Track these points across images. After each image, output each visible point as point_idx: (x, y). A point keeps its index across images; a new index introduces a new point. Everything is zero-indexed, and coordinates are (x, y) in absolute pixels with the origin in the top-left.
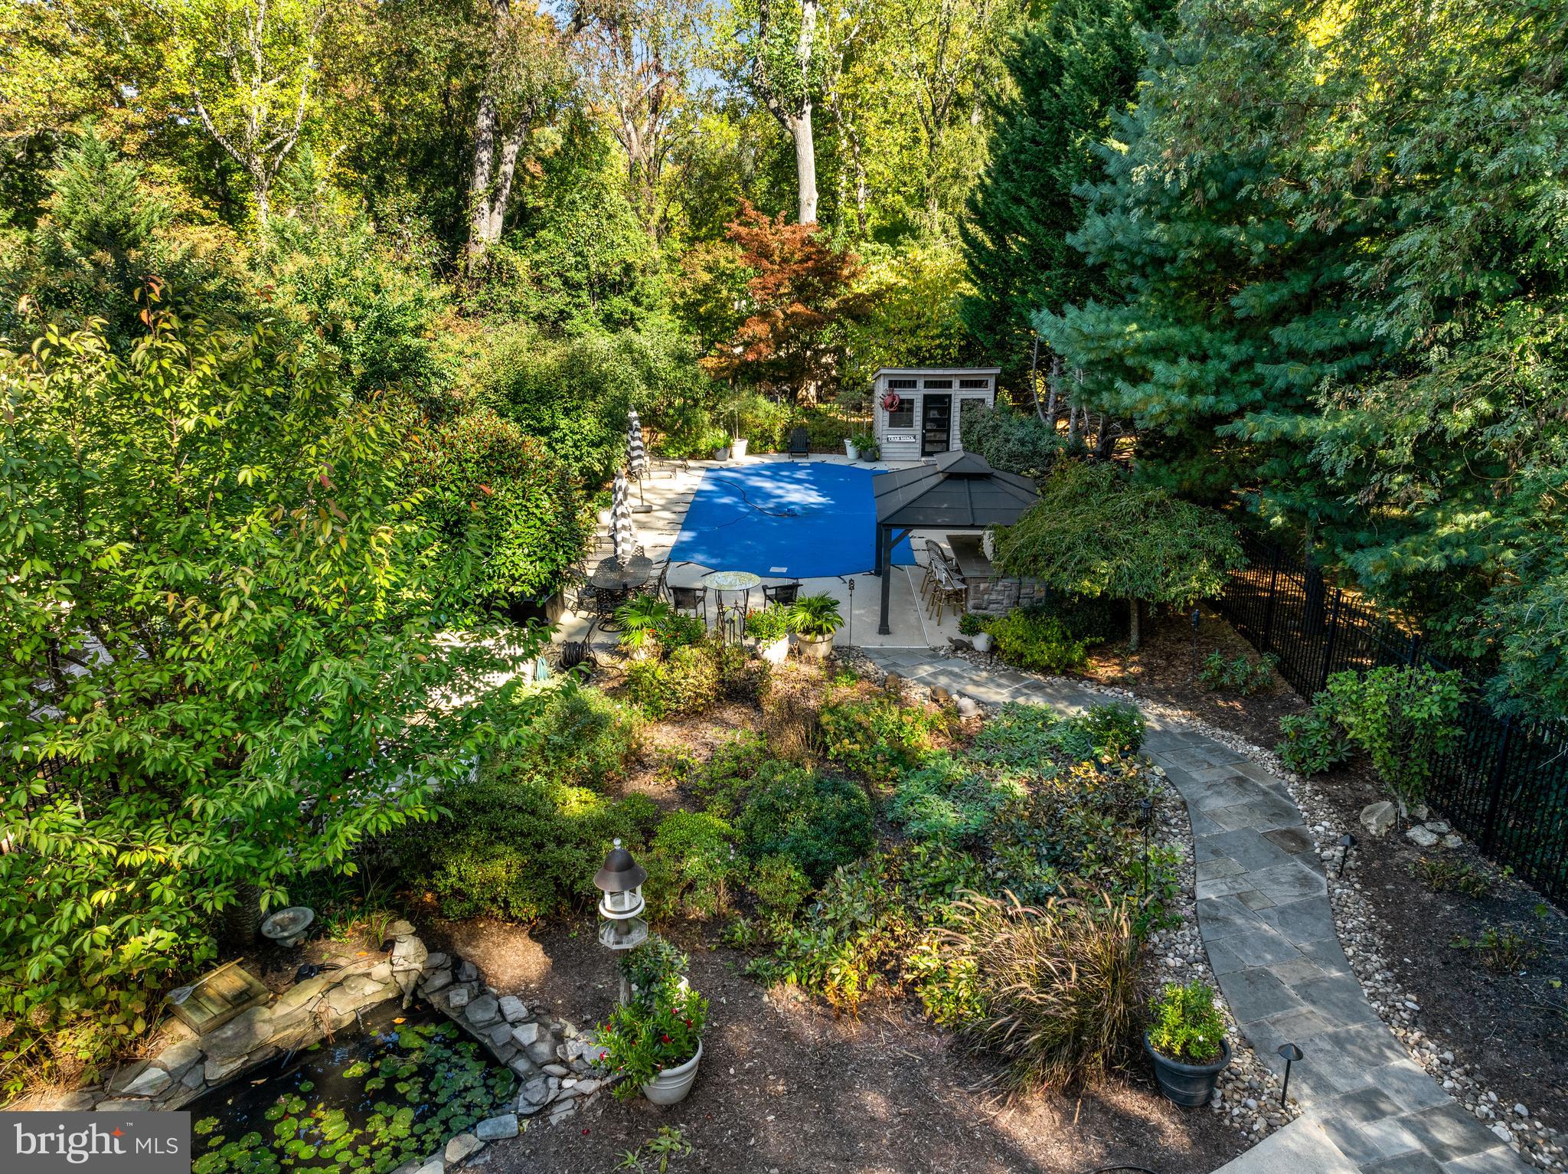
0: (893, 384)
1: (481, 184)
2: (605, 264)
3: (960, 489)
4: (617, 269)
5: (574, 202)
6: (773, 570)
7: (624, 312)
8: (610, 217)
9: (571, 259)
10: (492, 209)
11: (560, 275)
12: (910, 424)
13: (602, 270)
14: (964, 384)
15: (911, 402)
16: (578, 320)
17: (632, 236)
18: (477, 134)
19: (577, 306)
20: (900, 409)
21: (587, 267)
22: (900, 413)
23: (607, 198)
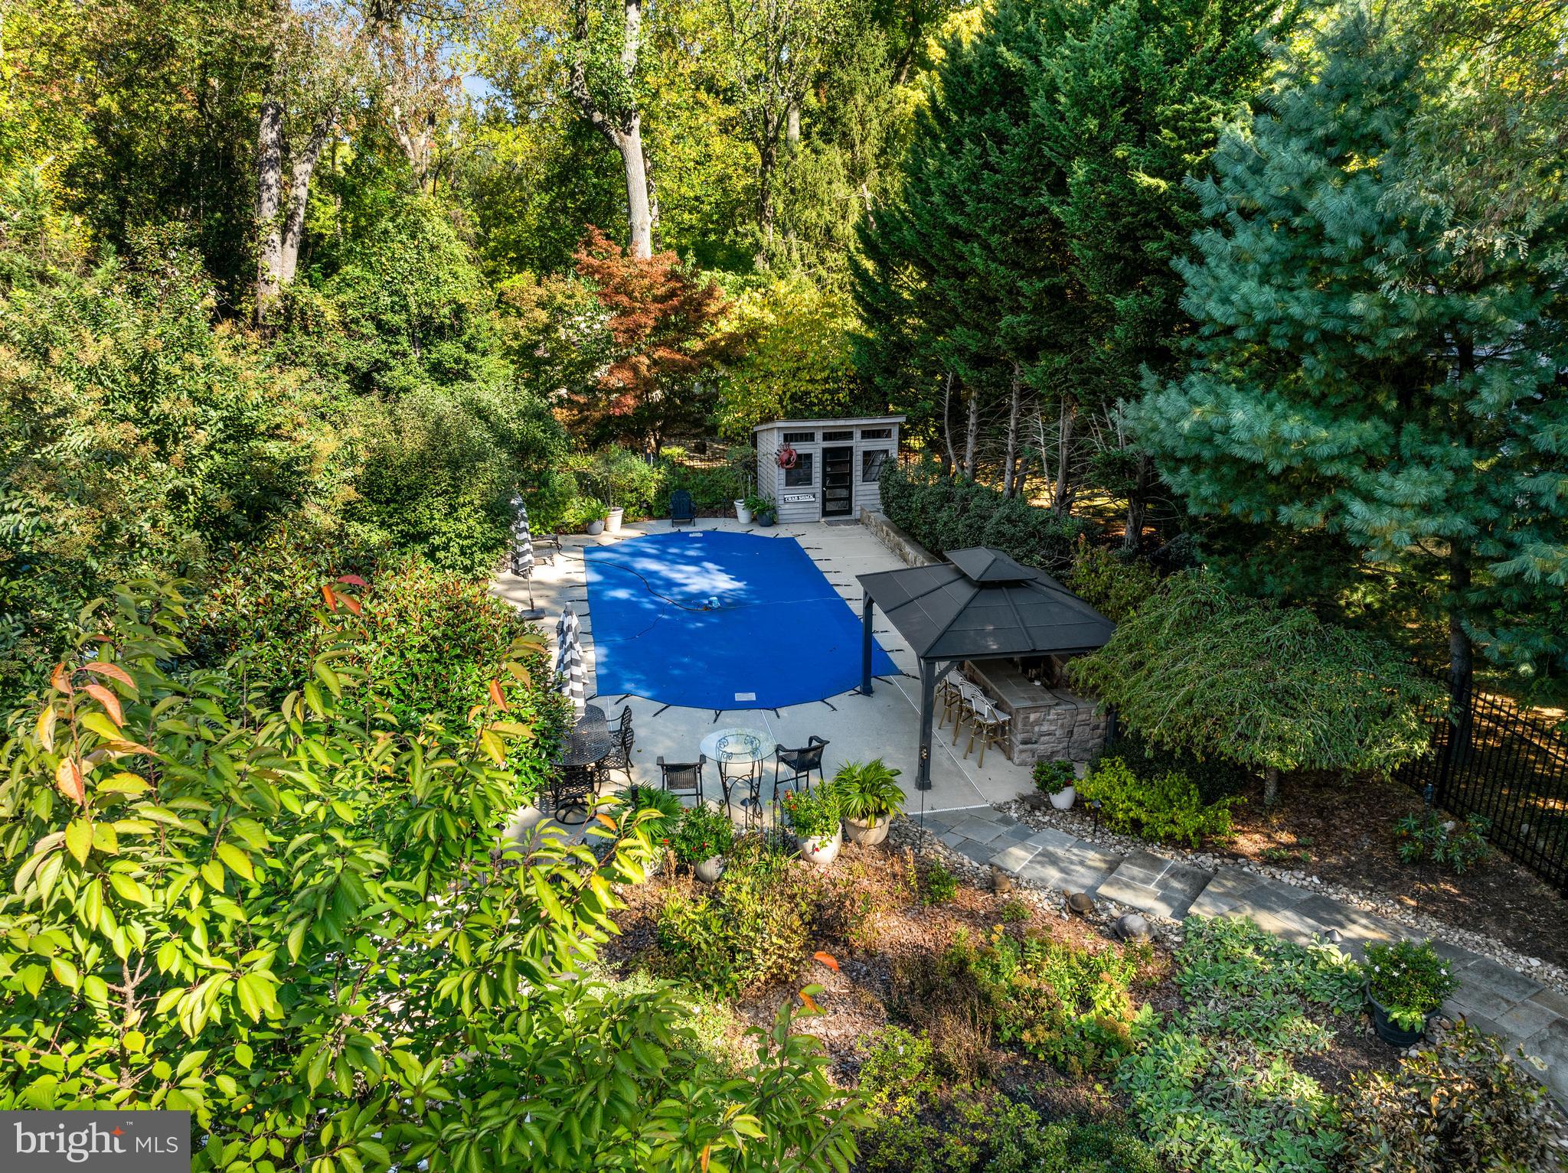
0: (789, 438)
1: (268, 213)
2: (431, 305)
3: (998, 601)
4: (446, 311)
5: (386, 232)
6: (740, 697)
7: (457, 361)
8: (433, 248)
9: (386, 300)
10: (283, 242)
11: (372, 318)
12: (808, 481)
13: (426, 311)
14: (867, 434)
15: (809, 457)
16: (399, 371)
17: (460, 271)
18: (260, 150)
19: (394, 355)
20: (798, 465)
21: (405, 308)
22: (797, 471)
23: (428, 227)
